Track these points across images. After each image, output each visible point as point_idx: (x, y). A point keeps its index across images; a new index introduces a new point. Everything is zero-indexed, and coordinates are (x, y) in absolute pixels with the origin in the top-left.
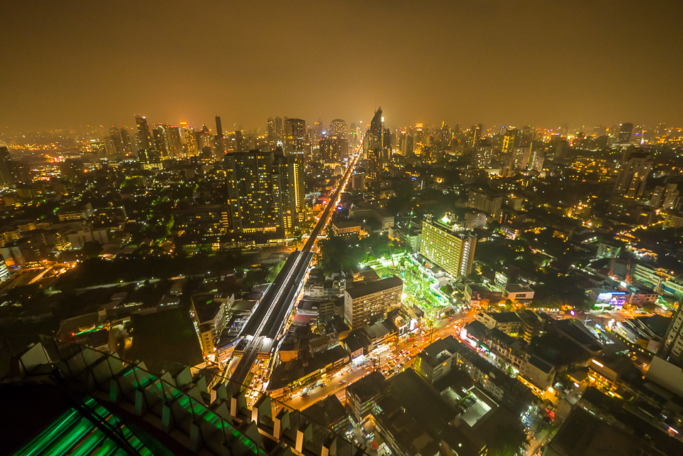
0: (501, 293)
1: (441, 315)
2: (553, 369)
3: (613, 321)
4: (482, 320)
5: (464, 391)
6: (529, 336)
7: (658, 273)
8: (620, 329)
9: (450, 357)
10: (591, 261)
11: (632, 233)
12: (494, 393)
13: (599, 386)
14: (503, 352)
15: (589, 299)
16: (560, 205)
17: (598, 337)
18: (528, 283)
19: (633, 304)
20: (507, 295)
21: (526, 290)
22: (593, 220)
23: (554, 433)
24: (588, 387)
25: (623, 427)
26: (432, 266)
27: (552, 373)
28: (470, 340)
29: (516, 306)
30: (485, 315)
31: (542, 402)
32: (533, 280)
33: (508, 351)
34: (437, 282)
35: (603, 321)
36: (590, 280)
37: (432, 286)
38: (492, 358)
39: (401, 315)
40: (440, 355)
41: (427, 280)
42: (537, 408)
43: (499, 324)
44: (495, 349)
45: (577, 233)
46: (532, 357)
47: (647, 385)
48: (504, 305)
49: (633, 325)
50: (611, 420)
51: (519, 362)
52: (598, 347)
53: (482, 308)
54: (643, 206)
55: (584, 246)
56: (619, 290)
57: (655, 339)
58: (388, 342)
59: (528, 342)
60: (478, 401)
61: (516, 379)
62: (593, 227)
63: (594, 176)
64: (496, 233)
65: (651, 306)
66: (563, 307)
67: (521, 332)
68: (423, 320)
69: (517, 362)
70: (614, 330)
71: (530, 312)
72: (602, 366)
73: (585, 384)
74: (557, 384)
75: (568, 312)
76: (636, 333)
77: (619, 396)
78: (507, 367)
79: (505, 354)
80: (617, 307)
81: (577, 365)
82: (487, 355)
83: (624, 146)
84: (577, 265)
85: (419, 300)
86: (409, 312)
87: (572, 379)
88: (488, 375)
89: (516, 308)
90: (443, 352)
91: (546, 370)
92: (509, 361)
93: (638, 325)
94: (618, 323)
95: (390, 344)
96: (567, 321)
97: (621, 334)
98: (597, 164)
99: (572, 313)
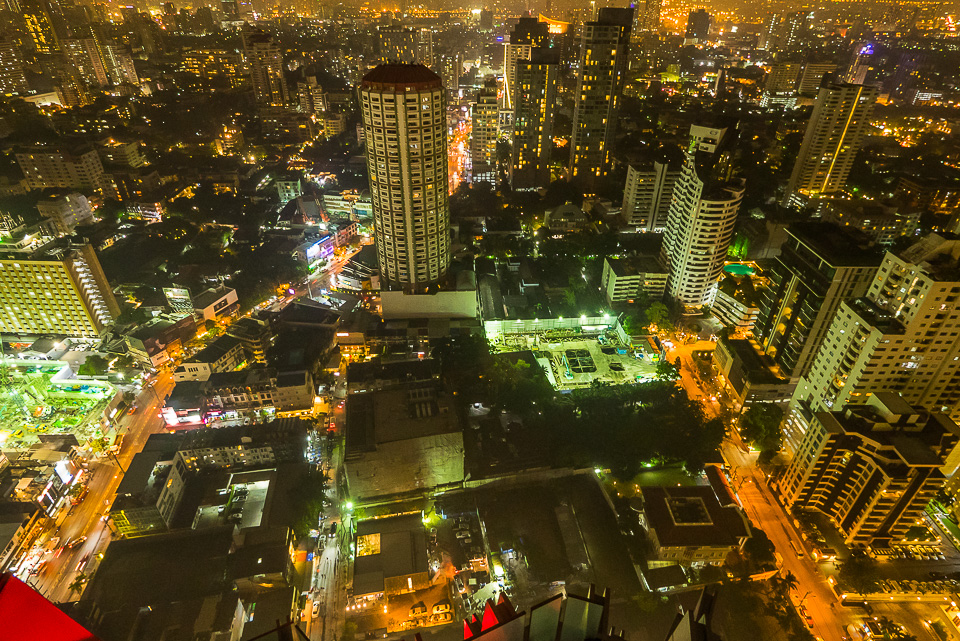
0: (191, 318)
1: (112, 416)
2: (307, 374)
3: (333, 276)
4: (187, 376)
5: (223, 492)
6: (262, 355)
7: (345, 197)
8: (345, 283)
9: (170, 466)
10: (278, 211)
11: (302, 155)
12: (261, 460)
13: (356, 359)
14: (243, 399)
15: (299, 263)
16: (201, 140)
17: (329, 304)
18: (220, 281)
19: (341, 246)
20: (201, 316)
21: (222, 293)
22: (254, 151)
23: (344, 444)
24: (347, 367)
25: (389, 383)
26: (30, 342)
27: (309, 380)
28: (186, 419)
29: (223, 324)
30: (187, 366)
31: (316, 421)
32: (224, 274)
33: (247, 392)
34: (63, 366)
35: (325, 284)
36: (289, 237)
37: (55, 379)
38: (233, 418)
39: (24, 476)
40: (152, 477)
41: (38, 374)
42: (315, 432)
43: (214, 365)
44: (231, 403)
45: (243, 177)
46: (279, 378)
47: (388, 327)
48: (206, 333)
49: (350, 270)
50: (379, 384)
51: (269, 396)
52: (334, 316)
53: (177, 359)
54: (296, 114)
55: (260, 193)
56: (322, 236)
57: (374, 274)
58: (31, 544)
59: (265, 362)
60: (249, 487)
61: (276, 420)
62: (259, 162)
63: (221, 80)
64: (125, 221)
65: (355, 240)
66: (280, 291)
67: (249, 355)
68: (80, 451)
69: (266, 399)
70: (340, 286)
71: (245, 321)
72: (347, 334)
73: (344, 366)
74: (321, 388)
75: (287, 294)
76: (358, 277)
77: (374, 355)
78: (258, 414)
79: (246, 400)
80: (330, 258)
81: (327, 351)
82: (225, 420)
83: (239, 25)
84: (267, 225)
85: (44, 420)
86: (38, 456)
87: (331, 370)
88: (241, 444)
89: (224, 328)
90: (155, 469)
91: (300, 381)
92: (256, 404)
93: (355, 268)
94: (339, 277)
95: (37, 542)
96: (292, 304)
97: (347, 287)
98: (216, 58)
99: (292, 291)
